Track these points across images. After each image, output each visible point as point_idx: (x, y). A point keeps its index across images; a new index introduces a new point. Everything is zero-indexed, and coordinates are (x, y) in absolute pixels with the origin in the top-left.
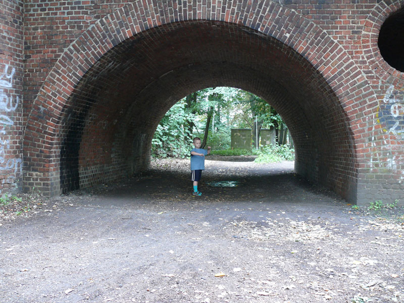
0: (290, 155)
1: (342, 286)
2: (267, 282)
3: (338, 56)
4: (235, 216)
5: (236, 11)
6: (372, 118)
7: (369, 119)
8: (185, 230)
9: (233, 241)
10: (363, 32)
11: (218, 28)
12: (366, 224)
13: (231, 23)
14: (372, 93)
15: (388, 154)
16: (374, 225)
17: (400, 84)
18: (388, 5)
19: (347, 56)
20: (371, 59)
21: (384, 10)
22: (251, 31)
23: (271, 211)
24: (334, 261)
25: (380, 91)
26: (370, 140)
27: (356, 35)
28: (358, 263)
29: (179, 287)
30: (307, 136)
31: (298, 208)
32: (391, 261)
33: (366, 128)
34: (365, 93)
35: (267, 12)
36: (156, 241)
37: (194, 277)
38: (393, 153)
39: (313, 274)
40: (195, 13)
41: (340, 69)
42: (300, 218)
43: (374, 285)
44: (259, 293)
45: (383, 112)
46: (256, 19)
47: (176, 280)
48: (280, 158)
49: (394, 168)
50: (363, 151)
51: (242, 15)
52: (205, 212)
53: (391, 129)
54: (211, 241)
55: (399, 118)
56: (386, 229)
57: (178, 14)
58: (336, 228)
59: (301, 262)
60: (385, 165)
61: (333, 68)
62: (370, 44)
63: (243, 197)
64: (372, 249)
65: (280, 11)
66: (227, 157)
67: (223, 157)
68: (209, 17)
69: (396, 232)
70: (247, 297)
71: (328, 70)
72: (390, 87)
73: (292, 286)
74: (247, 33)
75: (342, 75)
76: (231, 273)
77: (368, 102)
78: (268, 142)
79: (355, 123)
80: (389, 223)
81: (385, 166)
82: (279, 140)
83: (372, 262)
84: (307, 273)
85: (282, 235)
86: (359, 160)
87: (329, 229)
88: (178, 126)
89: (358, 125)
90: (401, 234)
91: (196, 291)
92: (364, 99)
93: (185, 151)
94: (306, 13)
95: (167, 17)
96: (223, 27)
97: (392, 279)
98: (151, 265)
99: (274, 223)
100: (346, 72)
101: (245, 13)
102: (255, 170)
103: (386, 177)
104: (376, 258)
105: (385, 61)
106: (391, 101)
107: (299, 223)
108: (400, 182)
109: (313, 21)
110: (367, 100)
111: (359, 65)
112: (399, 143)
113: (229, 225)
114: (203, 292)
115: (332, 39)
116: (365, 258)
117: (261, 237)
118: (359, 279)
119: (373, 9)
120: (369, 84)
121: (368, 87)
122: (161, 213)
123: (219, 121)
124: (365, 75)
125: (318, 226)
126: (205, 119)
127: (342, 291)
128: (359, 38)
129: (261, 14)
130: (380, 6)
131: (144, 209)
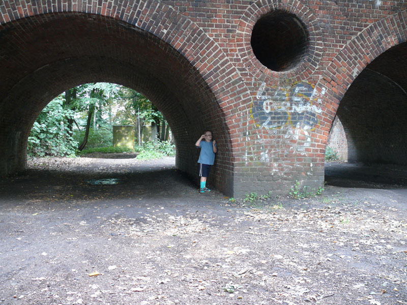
0: (171, 151)
1: (215, 275)
2: (143, 278)
3: (214, 54)
4: (114, 213)
5: (113, 5)
6: (246, 114)
7: (243, 115)
8: (60, 231)
9: (110, 239)
10: (237, 31)
11: (95, 22)
12: (241, 215)
13: (108, 17)
14: (246, 90)
15: (261, 148)
16: (248, 216)
17: (271, 82)
18: (259, 8)
19: (222, 54)
20: (245, 58)
21: (256, 12)
22: (128, 26)
23: (150, 207)
24: (209, 253)
25: (253, 88)
26: (245, 134)
27: (231, 34)
28: (231, 252)
29: (50, 291)
30: (186, 132)
31: (176, 202)
32: (262, 248)
33: (241, 124)
34: (240, 89)
35: (144, 8)
36: (29, 244)
37: (67, 278)
38: (266, 147)
39: (188, 266)
40: (70, 5)
41: (216, 66)
42: (178, 213)
43: (245, 272)
44: (133, 289)
45: (257, 107)
46: (133, 14)
47: (48, 283)
48: (162, 154)
49: (267, 161)
50: (238, 145)
51: (119, 9)
52: (82, 211)
53: (264, 124)
54: (87, 239)
55: (270, 113)
56: (259, 219)
57: (52, 4)
58: (213, 220)
59: (177, 255)
60: (259, 158)
61: (209, 65)
62: (244, 42)
63: (123, 195)
64: (245, 239)
65: (157, 7)
66: (109, 154)
67: (105, 154)
68: (84, 10)
69: (268, 221)
70: (121, 294)
71: (204, 67)
72: (263, 84)
73: (167, 280)
74: (125, 28)
75: (218, 72)
76: (105, 271)
77: (242, 98)
78: (150, 139)
79: (230, 119)
80: (262, 213)
81: (259, 160)
82: (161, 137)
83: (244, 251)
84: (183, 266)
85: (160, 230)
86: (236, 154)
87: (207, 222)
88: (57, 123)
89: (233, 120)
90: (273, 223)
91: (68, 293)
92: (239, 96)
93: (65, 149)
94: (183, 10)
95: (39, 7)
96: (99, 20)
97: (262, 265)
98: (21, 269)
99: (153, 219)
100: (222, 69)
101: (122, 7)
102: (137, 167)
103: (261, 170)
104: (248, 247)
105: (257, 60)
106: (263, 97)
107: (178, 217)
108: (272, 174)
109: (189, 18)
110: (242, 96)
111: (234, 62)
112: (271, 138)
113: (107, 223)
114: (76, 293)
115: (208, 36)
116: (238, 247)
117: (139, 234)
118: (232, 268)
119: (246, 10)
120: (243, 81)
121: (243, 83)
122: (36, 214)
123: (101, 118)
124: (239, 73)
125: (196, 220)
126: (86, 116)
127: (215, 281)
128: (233, 37)
129: (138, 9)
130: (252, 8)
131: (18, 211)
